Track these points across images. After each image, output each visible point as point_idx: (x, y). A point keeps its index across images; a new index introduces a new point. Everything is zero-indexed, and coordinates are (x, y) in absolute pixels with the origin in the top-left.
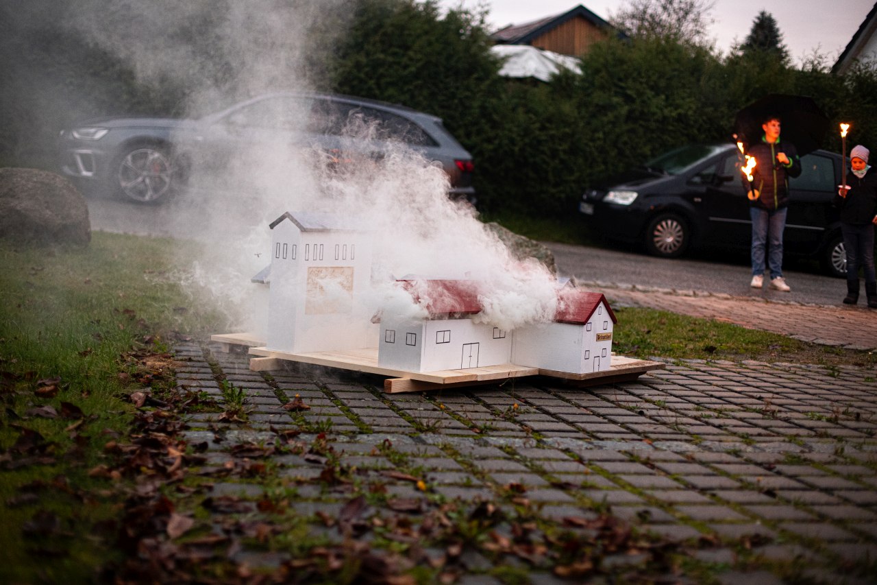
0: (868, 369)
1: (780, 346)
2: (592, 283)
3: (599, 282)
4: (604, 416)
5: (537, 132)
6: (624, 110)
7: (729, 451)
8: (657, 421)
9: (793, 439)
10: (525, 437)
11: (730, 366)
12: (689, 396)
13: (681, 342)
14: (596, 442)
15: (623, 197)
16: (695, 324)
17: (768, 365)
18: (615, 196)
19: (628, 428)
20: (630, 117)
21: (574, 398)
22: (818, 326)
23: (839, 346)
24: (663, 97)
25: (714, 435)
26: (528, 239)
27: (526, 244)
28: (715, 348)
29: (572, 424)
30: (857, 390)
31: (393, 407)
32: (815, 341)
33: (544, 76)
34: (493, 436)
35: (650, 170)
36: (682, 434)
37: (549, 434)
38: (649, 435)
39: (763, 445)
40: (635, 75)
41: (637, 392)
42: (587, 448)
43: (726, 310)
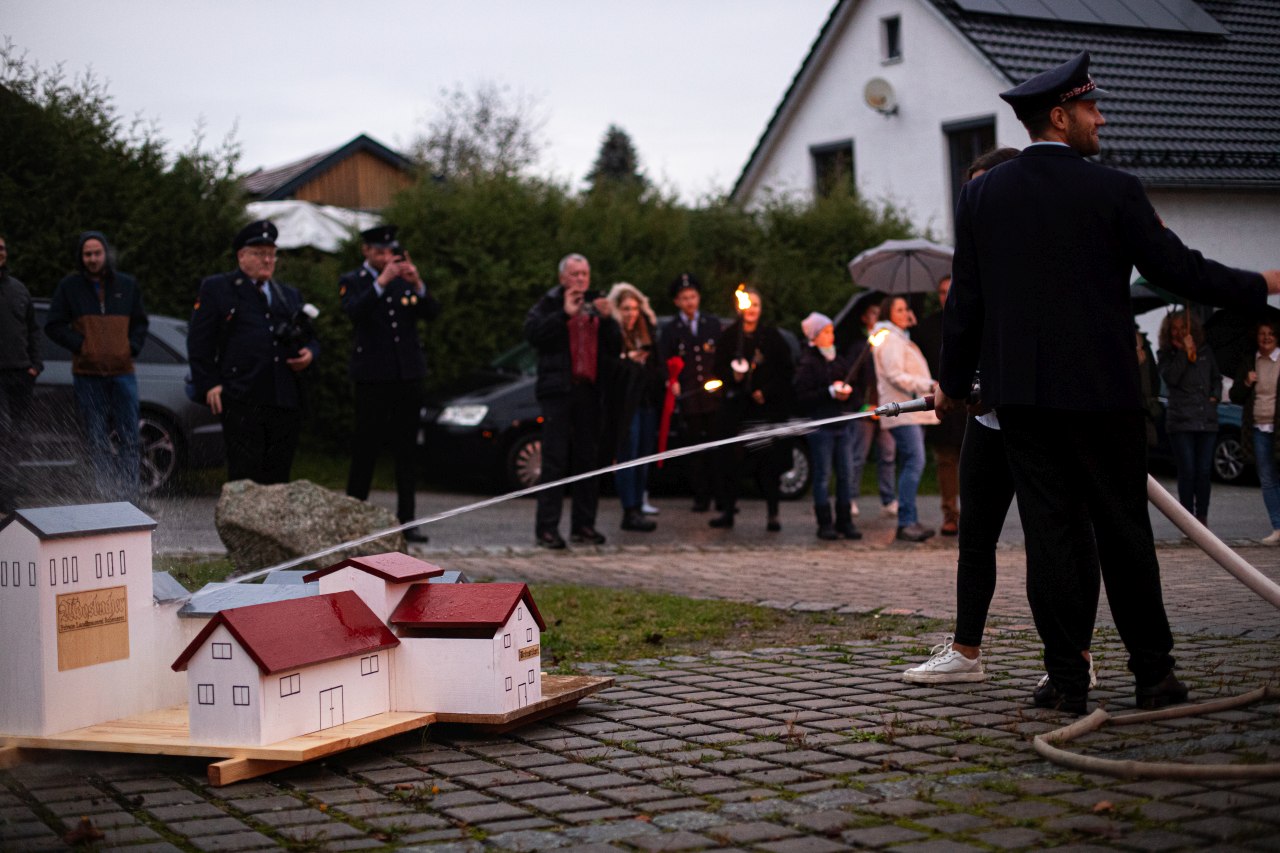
0: (885, 643)
1: (750, 621)
2: (446, 550)
3: (457, 548)
4: (558, 780)
5: (329, 330)
6: (453, 286)
7: (770, 816)
8: (640, 777)
9: (845, 782)
10: (460, 839)
11: (695, 665)
12: (664, 726)
13: (608, 633)
14: (570, 831)
15: (466, 415)
16: (619, 600)
17: (746, 655)
18: (455, 414)
19: (603, 798)
20: (462, 295)
21: (499, 754)
22: (789, 582)
23: (830, 611)
24: (506, 262)
25: (733, 790)
26: (358, 501)
27: (356, 508)
28: (660, 637)
29: (517, 802)
30: (888, 680)
31: (233, 812)
32: (795, 607)
33: (328, 244)
34: (411, 844)
35: (500, 372)
36: (686, 796)
37: (494, 826)
38: (641, 805)
39: (812, 797)
40: (463, 233)
41: (587, 729)
42: (562, 846)
43: (653, 572)
